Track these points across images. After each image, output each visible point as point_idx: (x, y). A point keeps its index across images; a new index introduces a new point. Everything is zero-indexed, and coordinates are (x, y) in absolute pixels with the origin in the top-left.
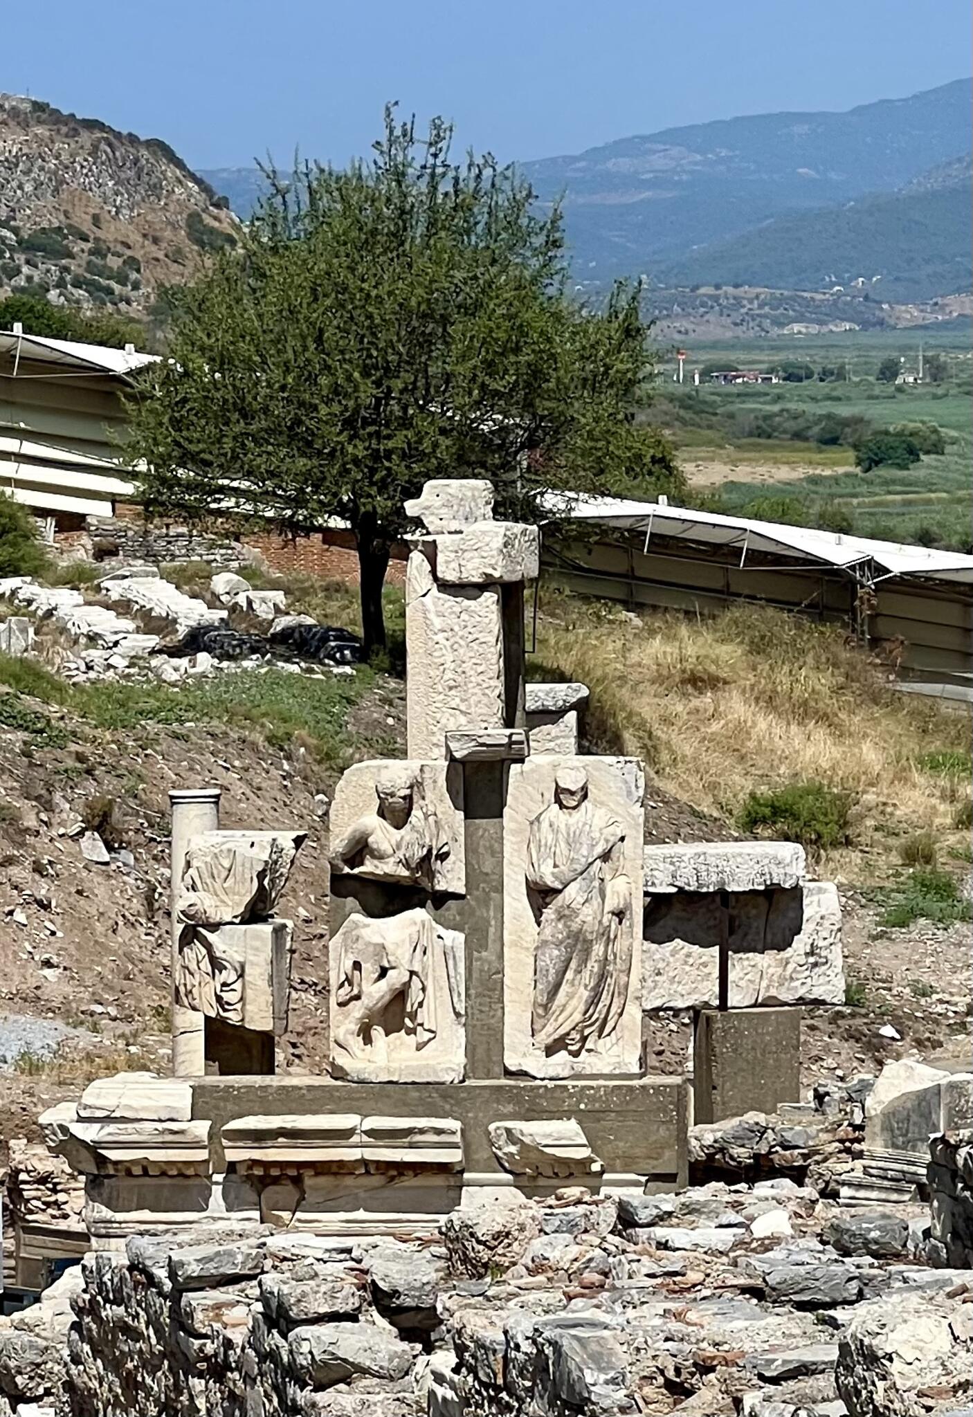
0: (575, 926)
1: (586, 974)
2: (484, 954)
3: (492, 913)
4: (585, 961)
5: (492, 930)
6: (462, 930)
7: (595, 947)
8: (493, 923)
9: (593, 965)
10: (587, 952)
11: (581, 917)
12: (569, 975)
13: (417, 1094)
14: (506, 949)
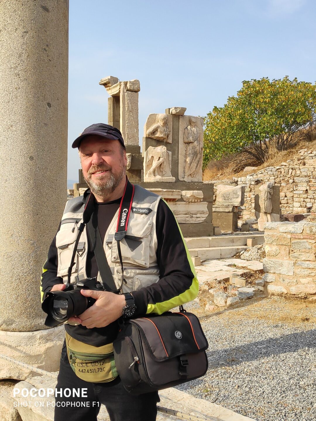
0: (196, 150)
1: (196, 161)
2: (175, 156)
3: (176, 148)
4: (196, 158)
5: (176, 151)
6: (171, 151)
7: (198, 155)
8: (176, 150)
9: (198, 159)
10: (197, 156)
11: (197, 148)
12: (193, 161)
13: (168, 185)
14: (179, 155)
